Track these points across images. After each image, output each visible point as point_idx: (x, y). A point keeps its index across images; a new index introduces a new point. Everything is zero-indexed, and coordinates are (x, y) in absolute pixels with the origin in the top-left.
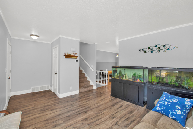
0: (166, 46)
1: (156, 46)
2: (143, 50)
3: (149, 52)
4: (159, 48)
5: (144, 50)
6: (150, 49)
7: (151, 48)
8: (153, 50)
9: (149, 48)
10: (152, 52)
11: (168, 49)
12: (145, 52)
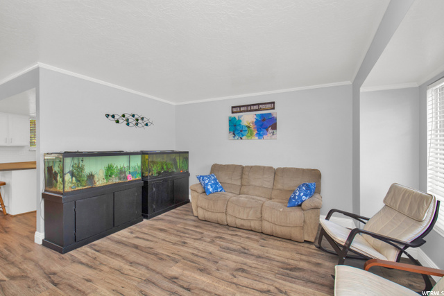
0: (145, 119)
1: (133, 116)
2: (113, 116)
3: (123, 123)
4: (137, 120)
5: (116, 117)
6: (124, 119)
7: (126, 116)
8: (130, 121)
9: (124, 116)
10: (128, 124)
11: (147, 125)
12: (118, 122)
